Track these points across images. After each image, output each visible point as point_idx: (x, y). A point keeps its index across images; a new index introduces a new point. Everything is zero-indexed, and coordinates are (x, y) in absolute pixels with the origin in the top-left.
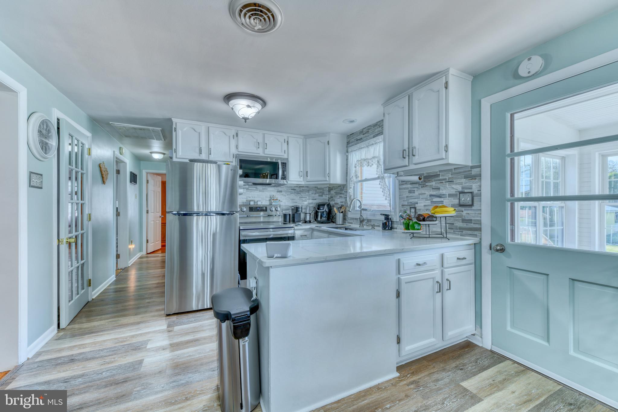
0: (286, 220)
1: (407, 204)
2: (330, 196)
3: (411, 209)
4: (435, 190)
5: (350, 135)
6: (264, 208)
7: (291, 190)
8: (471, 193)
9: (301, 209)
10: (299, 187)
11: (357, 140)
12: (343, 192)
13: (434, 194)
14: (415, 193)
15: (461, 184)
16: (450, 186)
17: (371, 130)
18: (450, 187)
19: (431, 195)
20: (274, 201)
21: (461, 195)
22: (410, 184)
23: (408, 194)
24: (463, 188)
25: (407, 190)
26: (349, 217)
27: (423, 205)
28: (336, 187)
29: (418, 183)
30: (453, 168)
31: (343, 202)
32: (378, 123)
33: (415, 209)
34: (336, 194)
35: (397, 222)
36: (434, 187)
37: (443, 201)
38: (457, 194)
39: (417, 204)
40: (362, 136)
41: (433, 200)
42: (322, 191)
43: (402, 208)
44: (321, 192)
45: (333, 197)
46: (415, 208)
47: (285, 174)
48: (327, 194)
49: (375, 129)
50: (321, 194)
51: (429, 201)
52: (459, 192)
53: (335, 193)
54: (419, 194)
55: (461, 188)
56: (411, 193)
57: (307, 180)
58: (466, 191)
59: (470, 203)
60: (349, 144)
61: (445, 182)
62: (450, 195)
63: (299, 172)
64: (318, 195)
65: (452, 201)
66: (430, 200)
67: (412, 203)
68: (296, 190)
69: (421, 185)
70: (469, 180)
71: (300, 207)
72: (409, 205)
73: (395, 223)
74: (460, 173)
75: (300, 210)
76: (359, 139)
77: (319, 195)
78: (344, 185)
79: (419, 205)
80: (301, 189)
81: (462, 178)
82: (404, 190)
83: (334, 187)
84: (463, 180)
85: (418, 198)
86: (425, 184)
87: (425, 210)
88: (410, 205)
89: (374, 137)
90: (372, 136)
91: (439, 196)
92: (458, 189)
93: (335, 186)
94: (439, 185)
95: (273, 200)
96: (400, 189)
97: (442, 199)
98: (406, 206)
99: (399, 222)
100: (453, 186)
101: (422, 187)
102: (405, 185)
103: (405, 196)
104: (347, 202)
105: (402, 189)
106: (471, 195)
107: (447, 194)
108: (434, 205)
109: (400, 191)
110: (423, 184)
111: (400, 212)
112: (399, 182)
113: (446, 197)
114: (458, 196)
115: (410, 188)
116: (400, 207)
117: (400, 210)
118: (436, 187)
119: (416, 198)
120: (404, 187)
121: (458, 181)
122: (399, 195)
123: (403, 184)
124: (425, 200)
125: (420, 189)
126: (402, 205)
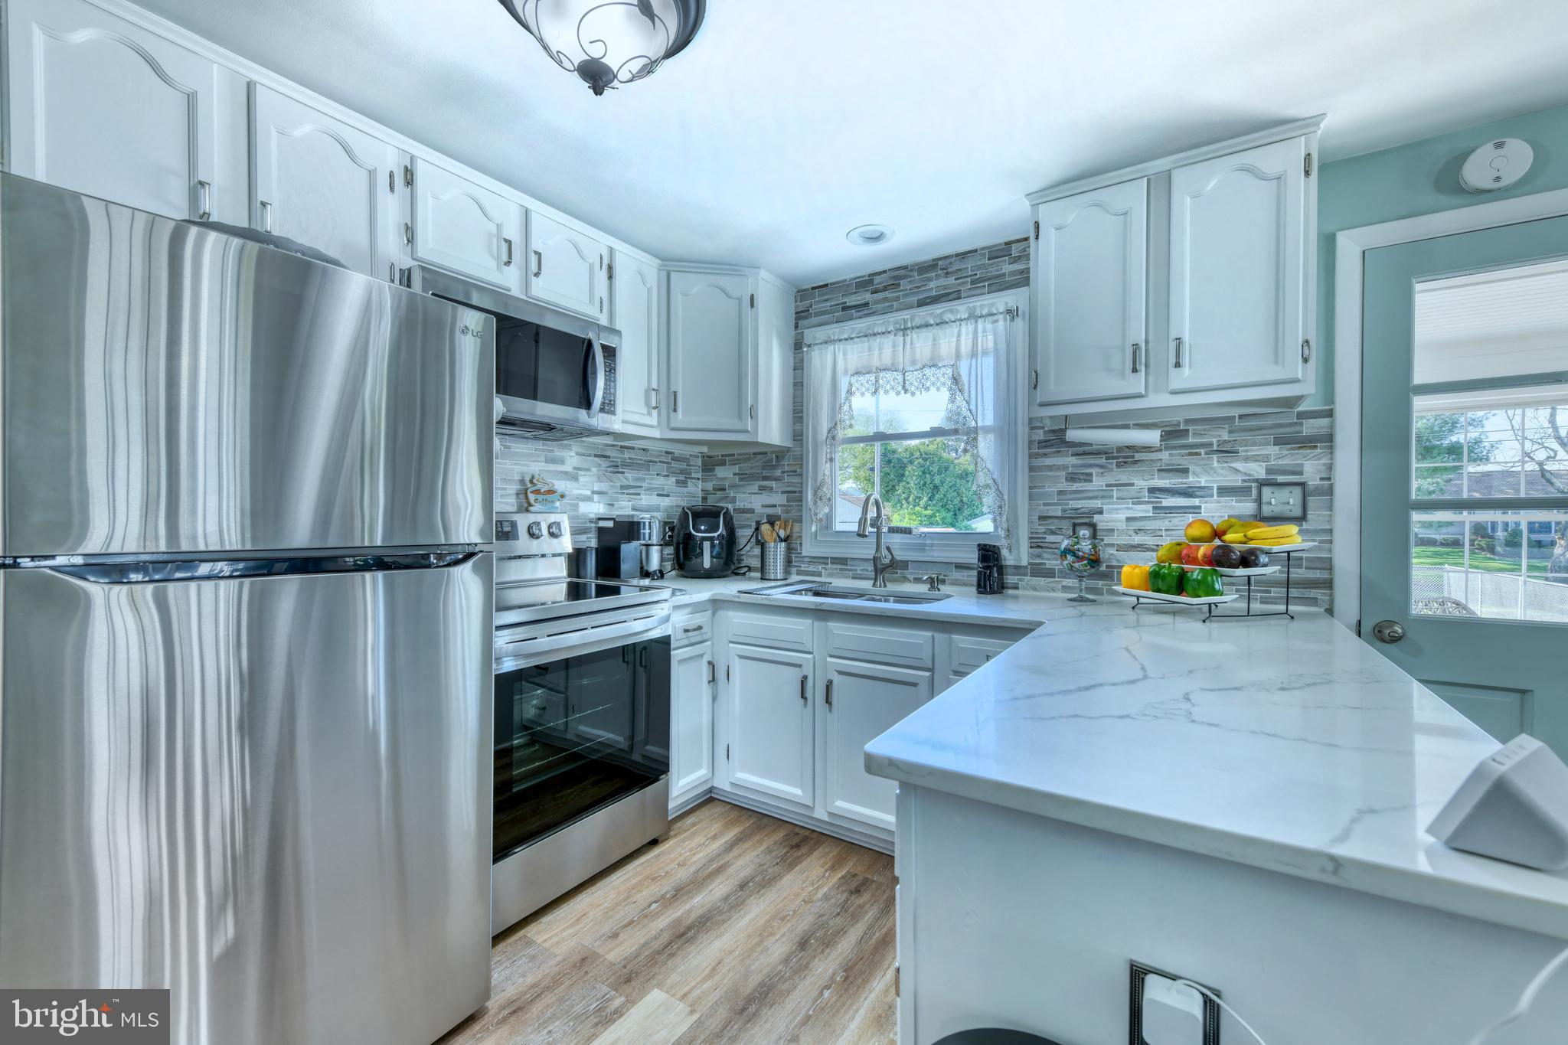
1: (1059, 514)
2: (709, 486)
3: (1078, 528)
4: (1171, 475)
5: (813, 288)
7: (596, 456)
8: (1303, 485)
9: (647, 531)
10: (622, 447)
11: (844, 309)
12: (778, 473)
13: (1164, 486)
14: (1091, 481)
15: (1265, 458)
16: (1226, 465)
17: (908, 280)
18: (1223, 468)
19: (1152, 490)
20: (540, 497)
21: (1267, 491)
22: (1073, 455)
23: (1063, 485)
24: (1269, 471)
25: (1063, 474)
26: (804, 553)
27: (1122, 516)
28: (739, 455)
29: (1106, 453)
30: (1237, 415)
31: (775, 506)
32: (940, 263)
33: (1091, 530)
34: (741, 480)
35: (1017, 567)
36: (1169, 465)
37: (1199, 507)
38: (1251, 487)
39: (1101, 513)
40: (868, 297)
41: (1161, 502)
42: (683, 466)
43: (1039, 525)
44: (682, 472)
45: (725, 490)
46: (1093, 526)
48: (699, 479)
49: (930, 280)
50: (682, 477)
51: (1150, 507)
52: (1257, 481)
53: (735, 474)
54: (1107, 485)
55: (1264, 471)
56: (1075, 482)
57: (673, 425)
58: (1280, 479)
59: (1298, 512)
60: (806, 318)
61: (1206, 454)
62: (1224, 491)
63: (647, 392)
64: (674, 479)
65: (1233, 507)
66: (1152, 502)
67: (1080, 511)
68: (609, 457)
70: (1292, 449)
71: (644, 523)
72: (1068, 518)
73: (1009, 571)
74: (1260, 428)
75: (644, 534)
76: (855, 307)
77: (677, 482)
78: (783, 452)
79: (1106, 516)
80: (627, 455)
81: (1267, 444)
82: (1049, 473)
83: (733, 455)
84: (1272, 450)
85: (1103, 497)
86: (1133, 457)
87: (1131, 533)
88: (1072, 518)
89: (922, 303)
90: (915, 299)
91: (1187, 493)
92: (1252, 472)
93: (735, 452)
94: (1184, 462)
95: (538, 492)
96: (1031, 469)
97: (1196, 502)
98: (1056, 521)
99: (1026, 567)
100: (1234, 465)
101: (1118, 466)
102: (1054, 457)
103: (1054, 491)
104: (801, 506)
105: (1040, 468)
106: (1298, 491)
107: (1215, 486)
108: (1165, 518)
109: (1033, 476)
110: (1125, 457)
111: (1030, 538)
112: (1030, 449)
113: (1212, 496)
114: (1254, 492)
115: (1073, 466)
116: (1030, 522)
117: (1032, 533)
118: (1173, 465)
119: (1096, 498)
120: (1048, 461)
121: (1255, 451)
122: (1030, 488)
123: (1045, 455)
124: (1133, 503)
125: (1111, 470)
126: (1040, 518)
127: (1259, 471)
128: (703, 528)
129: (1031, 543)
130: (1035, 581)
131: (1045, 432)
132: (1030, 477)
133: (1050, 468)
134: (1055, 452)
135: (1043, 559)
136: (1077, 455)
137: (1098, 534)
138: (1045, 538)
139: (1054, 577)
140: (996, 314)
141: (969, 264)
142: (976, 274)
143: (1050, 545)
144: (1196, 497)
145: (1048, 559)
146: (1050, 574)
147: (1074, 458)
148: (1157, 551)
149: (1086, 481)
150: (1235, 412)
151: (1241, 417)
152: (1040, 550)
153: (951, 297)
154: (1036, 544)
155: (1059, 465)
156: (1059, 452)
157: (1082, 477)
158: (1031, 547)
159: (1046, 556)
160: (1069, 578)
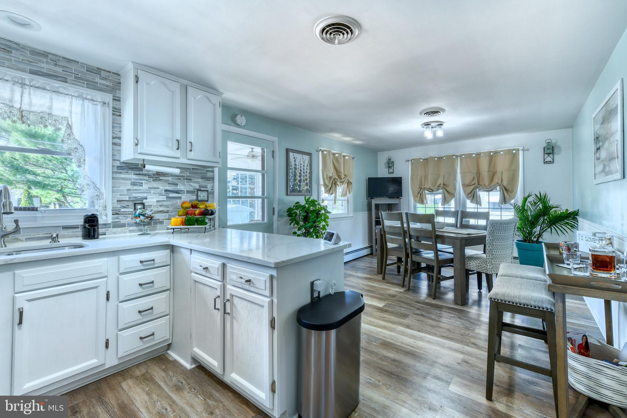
1: (128, 199)
3: (136, 205)
4: (172, 185)
8: (207, 191)
13: (170, 189)
15: (198, 182)
18: (188, 184)
19: (166, 191)
21: (199, 192)
22: (134, 174)
23: (129, 187)
24: (200, 186)
25: (130, 182)
27: (155, 200)
29: (148, 175)
33: (142, 206)
35: (106, 225)
36: (171, 182)
37: (181, 197)
38: (195, 191)
39: (146, 199)
41: (169, 195)
43: (117, 204)
46: (143, 204)
51: (165, 197)
52: (197, 189)
54: (149, 188)
55: (198, 186)
56: (135, 186)
58: (202, 189)
59: (206, 199)
61: (183, 179)
62: (188, 192)
65: (190, 197)
66: (166, 195)
67: (137, 198)
69: (152, 177)
70: (205, 180)
72: (132, 201)
73: (100, 226)
74: (197, 173)
79: (148, 200)
81: (199, 178)
82: (122, 181)
84: (200, 180)
85: (147, 192)
86: (159, 178)
87: (159, 206)
88: (134, 201)
89: (34, 73)
90: (28, 68)
91: (177, 192)
92: (195, 187)
94: (176, 181)
96: (113, 178)
97: (180, 195)
98: (126, 202)
99: (110, 224)
100: (191, 184)
101: (153, 180)
102: (125, 174)
103: (125, 189)
105: (118, 179)
106: (206, 192)
107: (186, 190)
108: (170, 201)
109: (114, 182)
110: (156, 178)
111: (112, 210)
112: (112, 169)
113: (185, 193)
114: (196, 193)
115: (134, 179)
116: (113, 203)
117: (113, 208)
118: (173, 182)
119: (144, 193)
120: (122, 176)
121: (196, 180)
122: (113, 187)
123: (121, 173)
124: (159, 195)
125: (150, 182)
126: (118, 201)
127: (197, 186)
129: (113, 212)
130: (115, 230)
131: (120, 163)
132: (112, 182)
133: (123, 179)
134: (125, 172)
135: (119, 219)
136: (136, 174)
137: (145, 207)
138: (121, 210)
139: (125, 227)
141: (73, 67)
142: (78, 75)
143: (123, 213)
144: (180, 194)
145: (122, 219)
146: (123, 226)
147: (135, 176)
148: (168, 213)
149: (140, 186)
150: (191, 167)
151: (192, 169)
152: (117, 215)
154: (116, 213)
155: (127, 178)
156: (127, 172)
157: (138, 184)
158: (113, 214)
159: (121, 218)
160: (132, 227)
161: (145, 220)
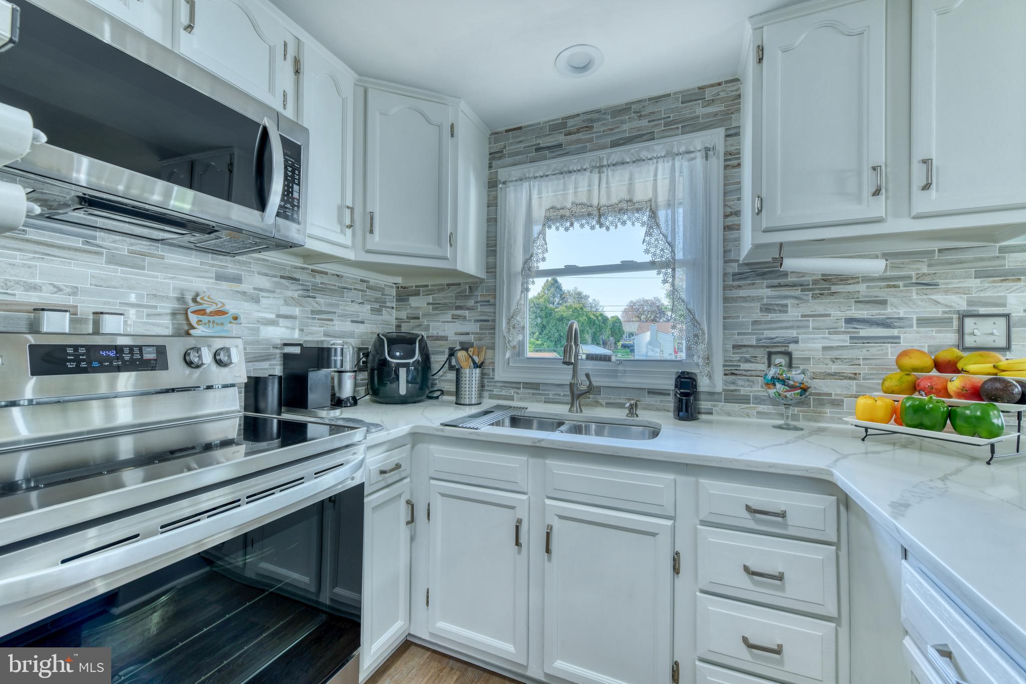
0: (262, 405)
1: (754, 343)
2: (403, 315)
3: (773, 357)
4: (868, 306)
5: (507, 131)
6: (149, 355)
7: (282, 277)
9: (339, 358)
10: (313, 271)
11: (538, 149)
12: (471, 303)
13: (861, 317)
14: (786, 312)
15: (966, 291)
16: (925, 297)
17: (602, 122)
18: (922, 300)
19: (849, 321)
20: (205, 319)
21: (968, 321)
22: (767, 287)
23: (757, 315)
24: (970, 303)
25: (758, 305)
26: (497, 378)
27: (819, 346)
28: (432, 285)
29: (801, 285)
30: (936, 249)
31: (468, 334)
32: (633, 107)
33: (787, 358)
34: (434, 309)
35: (711, 394)
36: (866, 297)
37: (899, 338)
38: (952, 318)
39: (797, 342)
40: (561, 138)
41: (858, 333)
42: (378, 295)
43: (733, 353)
44: (377, 300)
45: (419, 318)
46: (789, 354)
47: (296, 195)
48: (393, 308)
49: (623, 122)
50: (377, 306)
51: (847, 337)
52: (958, 312)
53: (429, 304)
54: (802, 316)
55: (965, 302)
56: (769, 313)
57: (369, 247)
58: (983, 310)
59: (1002, 343)
60: (500, 158)
61: (905, 286)
62: (923, 322)
63: (340, 209)
64: (369, 307)
65: (935, 338)
66: (849, 332)
67: (774, 341)
68: (298, 280)
69: (810, 290)
70: (994, 282)
71: (336, 349)
72: (763, 347)
73: (702, 397)
74: (960, 262)
75: (335, 361)
76: (548, 148)
77: (372, 309)
78: (477, 283)
79: (801, 345)
80: (319, 279)
81: (969, 277)
82: (743, 304)
83: (427, 286)
84: (973, 283)
85: (798, 327)
86: (829, 289)
87: (828, 361)
88: (767, 347)
89: (615, 144)
90: (609, 140)
91: (885, 323)
92: (953, 304)
93: (429, 283)
94: (882, 294)
95: (202, 312)
96: (726, 300)
97: (895, 332)
98: (750, 349)
99: (719, 394)
100: (934, 297)
101: (814, 297)
102: (749, 289)
103: (749, 321)
104: (494, 334)
105: (735, 300)
106: (1002, 321)
107: (915, 317)
108: (863, 347)
109: (727, 307)
110: (820, 289)
111: (724, 366)
112: (724, 281)
113: (912, 326)
114: (955, 323)
115: (768, 297)
116: (725, 351)
117: (725, 361)
118: (871, 296)
119: (792, 328)
120: (742, 293)
121: (955, 283)
122: (724, 318)
123: (740, 286)
124: (830, 333)
125: (808, 301)
126: (734, 347)
127: (960, 303)
128: (398, 354)
129: (725, 370)
130: (730, 406)
131: (739, 265)
132: (725, 307)
133: (745, 299)
134: (749, 284)
135: (737, 386)
136: (773, 287)
137: (794, 362)
138: (740, 366)
139: (749, 403)
140: (694, 152)
141: (662, 107)
142: (670, 117)
143: (744, 373)
144: (895, 327)
145: (742, 386)
146: (745, 400)
147: (769, 290)
148: (855, 379)
149: (780, 311)
150: (935, 246)
151: (940, 251)
152: (734, 377)
153: (644, 138)
154: (731, 372)
155: (754, 297)
156: (753, 284)
157: (776, 308)
158: (725, 375)
159: (740, 383)
160: (764, 404)
161: (788, 394)
